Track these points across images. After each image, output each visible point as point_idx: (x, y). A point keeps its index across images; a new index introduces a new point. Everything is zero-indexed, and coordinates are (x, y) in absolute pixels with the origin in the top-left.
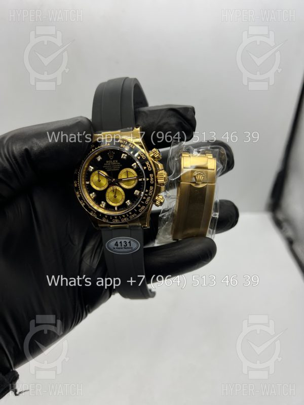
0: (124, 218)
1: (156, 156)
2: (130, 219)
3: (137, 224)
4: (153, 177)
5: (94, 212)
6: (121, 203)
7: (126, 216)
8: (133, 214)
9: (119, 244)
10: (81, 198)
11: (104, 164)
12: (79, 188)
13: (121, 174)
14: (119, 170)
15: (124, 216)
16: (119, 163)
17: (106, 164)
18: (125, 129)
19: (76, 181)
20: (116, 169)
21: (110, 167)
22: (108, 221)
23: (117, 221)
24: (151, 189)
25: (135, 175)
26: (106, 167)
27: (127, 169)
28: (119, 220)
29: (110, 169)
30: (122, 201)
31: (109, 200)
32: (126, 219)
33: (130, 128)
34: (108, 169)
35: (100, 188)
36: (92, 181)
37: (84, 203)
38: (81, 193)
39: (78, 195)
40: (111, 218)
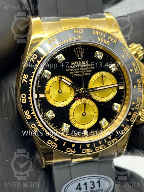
0: (99, 145)
2: (107, 146)
4: (141, 84)
5: (53, 140)
6: (92, 123)
7: (103, 143)
8: (112, 138)
9: (83, 187)
11: (69, 67)
12: (31, 104)
13: (93, 81)
14: (89, 74)
15: (100, 143)
16: (90, 64)
17: (71, 67)
18: (94, 15)
19: (25, 94)
20: (86, 73)
21: (76, 71)
22: (74, 152)
23: (89, 152)
24: (138, 100)
25: (113, 81)
26: (70, 71)
27: (101, 73)
28: (92, 150)
29: (77, 74)
30: (94, 120)
31: (75, 121)
32: (102, 147)
33: (101, 14)
34: (73, 74)
35: (61, 104)
36: (49, 93)
37: (36, 128)
38: (34, 113)
39: (28, 117)
40: (80, 148)
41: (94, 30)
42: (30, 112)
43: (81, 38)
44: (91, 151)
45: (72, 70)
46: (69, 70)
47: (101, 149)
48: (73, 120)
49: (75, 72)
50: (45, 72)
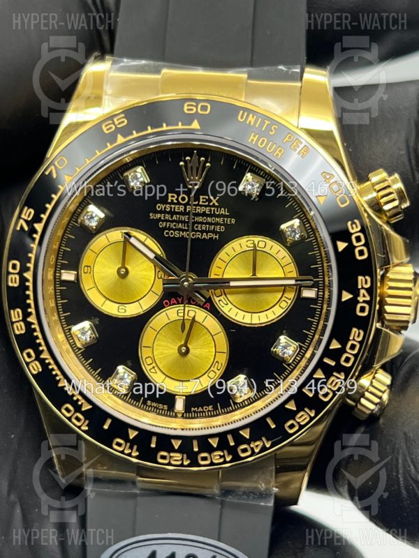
0: (210, 450)
1: (386, 208)
2: (236, 457)
3: (262, 486)
4: (370, 291)
5: (78, 409)
6: (207, 383)
7: (223, 445)
8: (254, 437)
10: (28, 340)
11: (159, 207)
12: (30, 293)
13: (227, 259)
14: (217, 237)
15: (214, 442)
16: (223, 209)
17: (165, 208)
18: (266, 68)
19: (18, 263)
20: (207, 232)
21: (178, 222)
22: (135, 454)
23: (179, 463)
24: (354, 339)
25: (287, 269)
26: (160, 218)
27: (253, 239)
28: (188, 458)
29: (180, 230)
30: (212, 375)
31: (154, 365)
32: (221, 457)
33: (289, 68)
34: (169, 231)
35: (120, 307)
36: (90, 273)
37: (37, 363)
38: (32, 319)
39: (17, 327)
40: (153, 445)
41: (245, 109)
42: (26, 315)
43: (198, 127)
44: (186, 463)
45: (168, 217)
46: (158, 216)
47: (215, 461)
48: (149, 361)
49: (175, 225)
50: (89, 210)
